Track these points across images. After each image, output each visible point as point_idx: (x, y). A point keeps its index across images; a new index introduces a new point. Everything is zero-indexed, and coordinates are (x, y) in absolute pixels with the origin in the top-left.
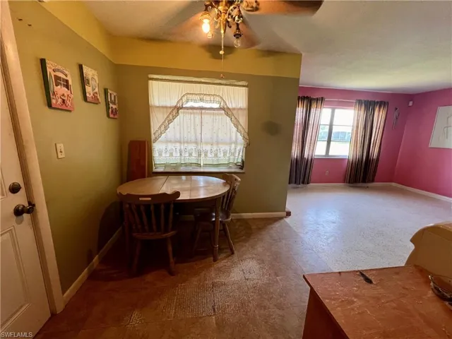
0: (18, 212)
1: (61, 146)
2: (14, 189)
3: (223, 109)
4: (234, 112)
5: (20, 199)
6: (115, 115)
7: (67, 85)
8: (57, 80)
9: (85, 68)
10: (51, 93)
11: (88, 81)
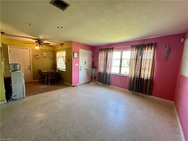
0: (29, 69)
1: (36, 63)
2: (29, 66)
3: (63, 57)
5: (29, 67)
6: (51, 59)
7: (38, 56)
8: (37, 56)
9: (43, 53)
10: (35, 57)
11: (43, 55)
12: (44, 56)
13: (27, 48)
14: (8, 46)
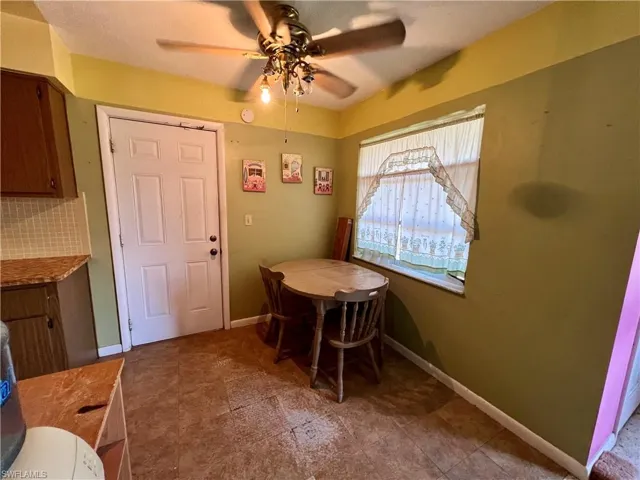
0: (213, 253)
1: (249, 217)
2: (213, 239)
3: (433, 170)
4: (451, 173)
5: (215, 245)
6: (326, 191)
7: (259, 173)
8: (252, 172)
9: (285, 156)
10: (244, 181)
11: (286, 166)
12: (287, 173)
13: (201, 123)
14: (98, 107)
